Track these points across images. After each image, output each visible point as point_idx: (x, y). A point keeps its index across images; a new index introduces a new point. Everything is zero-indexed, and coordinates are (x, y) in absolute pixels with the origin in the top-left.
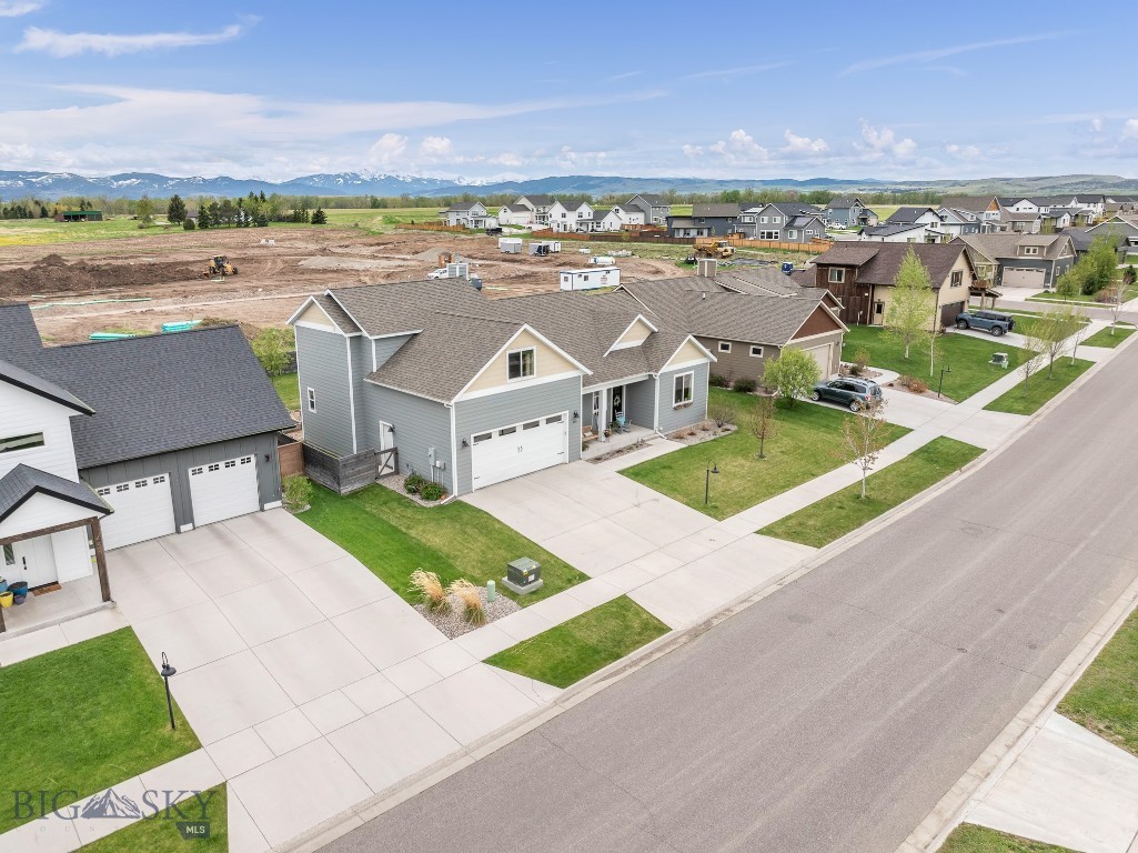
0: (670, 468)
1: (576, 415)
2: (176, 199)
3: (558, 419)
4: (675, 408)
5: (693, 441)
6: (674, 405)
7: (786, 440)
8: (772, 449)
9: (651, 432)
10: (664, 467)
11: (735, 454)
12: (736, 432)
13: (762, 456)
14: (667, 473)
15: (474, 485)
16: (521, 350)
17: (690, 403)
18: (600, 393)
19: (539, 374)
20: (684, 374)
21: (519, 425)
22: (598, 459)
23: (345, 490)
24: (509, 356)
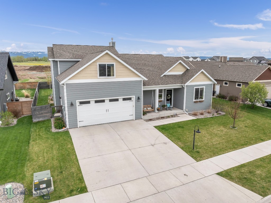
0: (183, 127)
1: (139, 98)
3: (130, 99)
4: (195, 102)
5: (202, 117)
6: (194, 100)
7: (248, 121)
8: (240, 124)
9: (182, 111)
10: (179, 127)
11: (220, 124)
12: (224, 115)
13: (234, 127)
14: (180, 130)
15: (79, 124)
16: (107, 63)
17: (203, 101)
18: (154, 91)
19: (118, 77)
20: (200, 87)
21: (107, 99)
22: (150, 120)
23: (35, 120)
24: (100, 65)
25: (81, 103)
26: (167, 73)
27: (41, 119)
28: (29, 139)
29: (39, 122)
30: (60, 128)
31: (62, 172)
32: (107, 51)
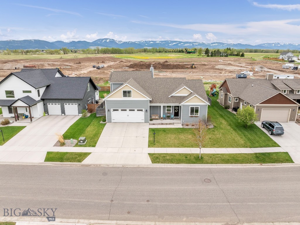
1: (146, 111)
2: (207, 49)
3: (142, 110)
4: (190, 116)
5: (186, 127)
6: (190, 115)
9: (180, 121)
15: (112, 121)
16: (127, 90)
17: (198, 116)
18: (160, 107)
19: (133, 97)
20: (195, 107)
21: (128, 110)
22: (153, 124)
23: (98, 116)
24: (123, 91)
25: (114, 110)
26: (173, 95)
27: (100, 116)
28: (89, 125)
29: (99, 117)
30: (104, 122)
31: (91, 139)
32: (127, 84)
